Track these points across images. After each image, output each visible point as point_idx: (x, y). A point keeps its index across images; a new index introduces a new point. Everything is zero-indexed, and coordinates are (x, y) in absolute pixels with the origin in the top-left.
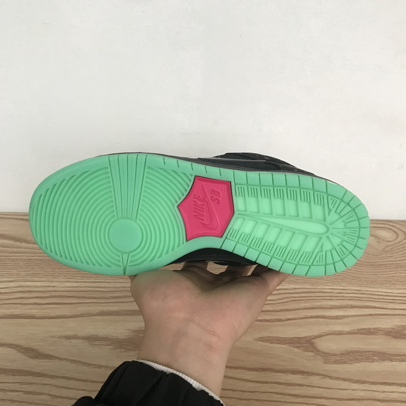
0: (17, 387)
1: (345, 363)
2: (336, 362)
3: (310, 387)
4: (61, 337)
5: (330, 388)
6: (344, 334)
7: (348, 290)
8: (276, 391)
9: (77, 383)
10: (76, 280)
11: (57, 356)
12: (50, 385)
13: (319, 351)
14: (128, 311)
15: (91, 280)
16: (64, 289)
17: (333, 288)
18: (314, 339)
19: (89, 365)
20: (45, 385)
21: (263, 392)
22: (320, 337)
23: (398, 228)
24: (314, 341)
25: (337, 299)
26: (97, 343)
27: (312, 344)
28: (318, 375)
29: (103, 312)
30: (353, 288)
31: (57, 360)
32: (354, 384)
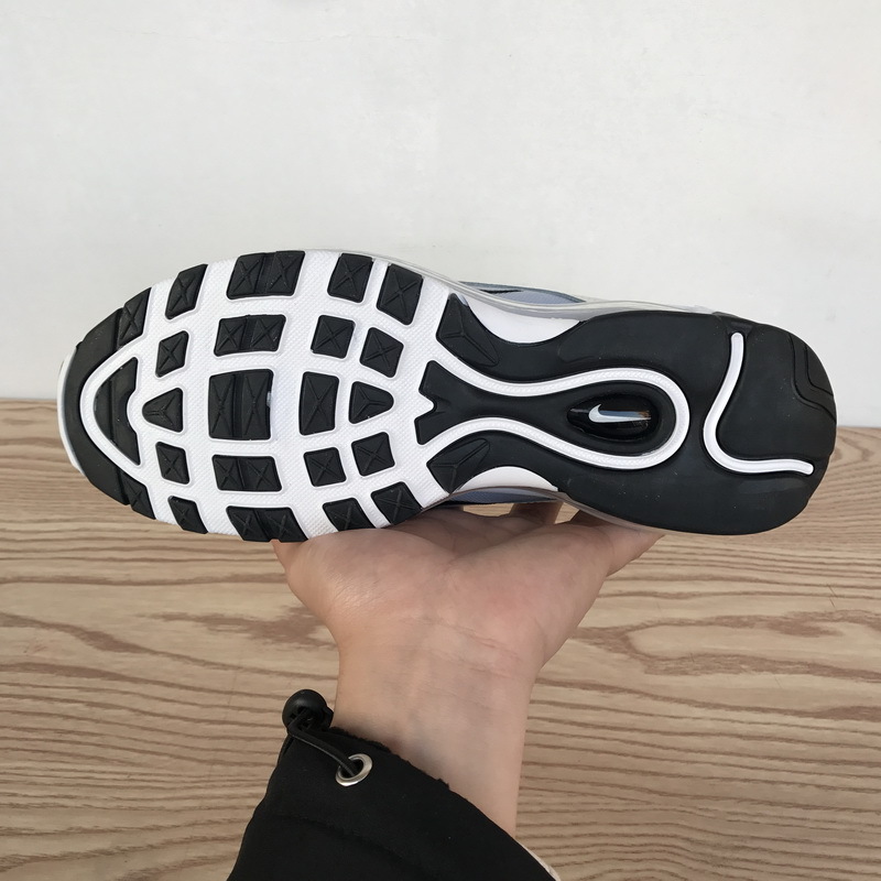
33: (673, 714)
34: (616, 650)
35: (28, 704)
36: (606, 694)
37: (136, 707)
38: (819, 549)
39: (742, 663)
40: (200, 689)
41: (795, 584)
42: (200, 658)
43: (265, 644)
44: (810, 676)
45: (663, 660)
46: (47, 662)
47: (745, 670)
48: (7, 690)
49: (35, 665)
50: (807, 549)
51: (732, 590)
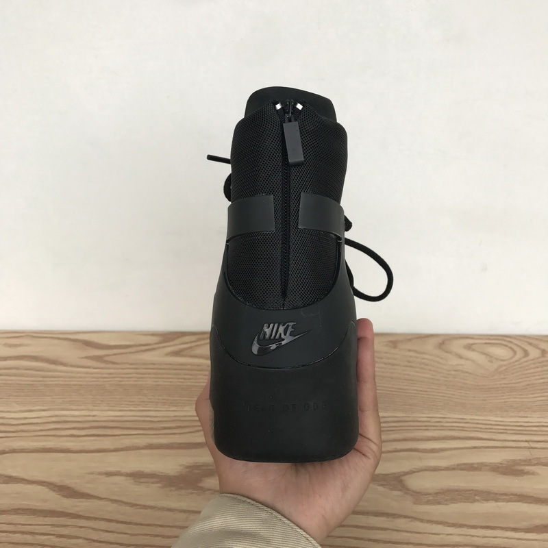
0: (48, 529)
1: (439, 503)
2: (429, 503)
3: (395, 532)
4: (100, 474)
5: (420, 533)
6: (442, 470)
7: (449, 418)
8: (354, 536)
9: (119, 525)
10: (120, 409)
11: (96, 494)
12: (86, 527)
13: (408, 489)
14: (181, 444)
15: (137, 409)
16: (107, 419)
17: (430, 416)
18: (403, 475)
19: (133, 505)
20: (81, 527)
21: (339, 537)
22: (411, 474)
23: (516, 345)
24: (403, 478)
25: (435, 430)
26: (143, 480)
27: (401, 481)
28: (406, 517)
29: (151, 445)
30: (456, 416)
31: (96, 500)
32: (449, 528)
33: (434, 532)
34: (395, 489)
35: (18, 537)
36: (390, 519)
37: (88, 537)
38: (519, 417)
39: (476, 495)
40: (130, 523)
41: (505, 441)
42: (129, 501)
43: (170, 491)
44: (520, 504)
45: (426, 495)
46: (31, 507)
47: (478, 501)
48: (5, 527)
49: (23, 510)
50: (512, 417)
51: (467, 446)
